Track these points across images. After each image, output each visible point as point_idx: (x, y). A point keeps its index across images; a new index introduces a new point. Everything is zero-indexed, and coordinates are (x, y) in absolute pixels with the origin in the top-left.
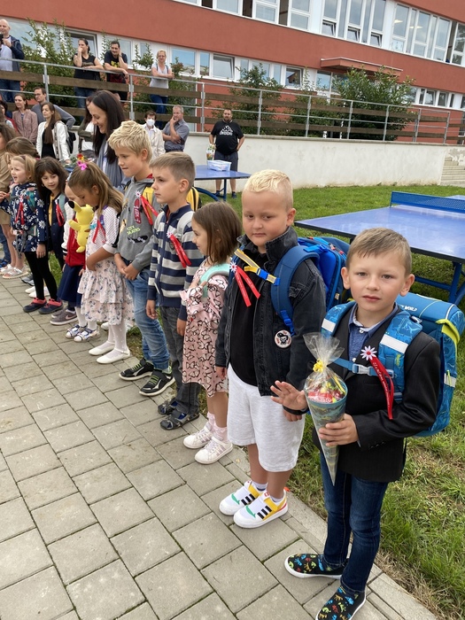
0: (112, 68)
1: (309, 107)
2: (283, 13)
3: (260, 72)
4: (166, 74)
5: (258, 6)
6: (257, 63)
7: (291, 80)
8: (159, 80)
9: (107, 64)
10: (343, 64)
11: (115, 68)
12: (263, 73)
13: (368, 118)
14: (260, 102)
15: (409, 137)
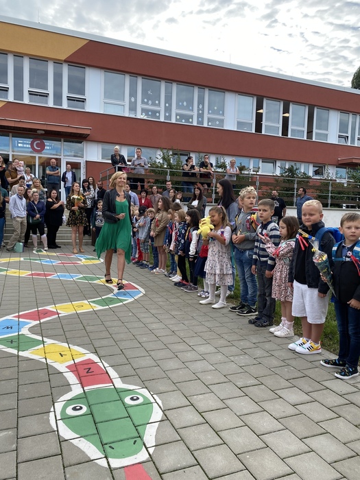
0: (203, 170)
1: (330, 188)
2: (310, 132)
3: (295, 168)
4: (235, 172)
5: (292, 130)
6: (293, 164)
7: (316, 173)
8: (231, 176)
9: (201, 169)
10: (354, 161)
11: (205, 170)
12: (297, 169)
14: (296, 186)
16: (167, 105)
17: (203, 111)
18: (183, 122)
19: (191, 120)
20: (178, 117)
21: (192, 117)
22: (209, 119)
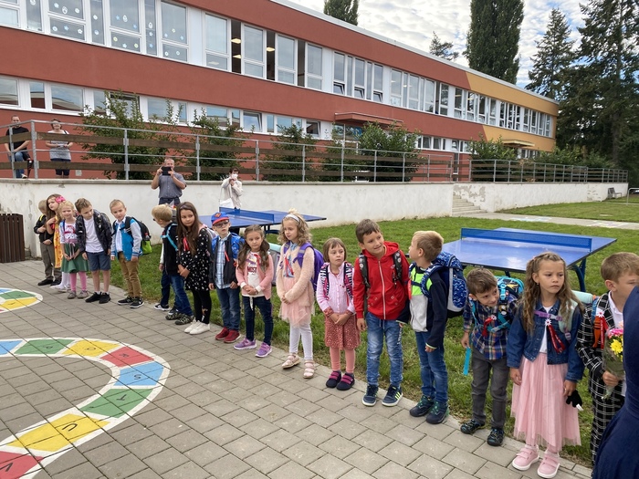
1: (343, 157)
2: (301, 75)
5: (279, 72)
7: (310, 131)
10: (355, 117)
13: (388, 163)
14: (304, 154)
15: (423, 177)
16: (95, 17)
17: (155, 33)
18: (124, 47)
19: (136, 46)
20: (115, 39)
21: (138, 41)
22: (164, 46)
